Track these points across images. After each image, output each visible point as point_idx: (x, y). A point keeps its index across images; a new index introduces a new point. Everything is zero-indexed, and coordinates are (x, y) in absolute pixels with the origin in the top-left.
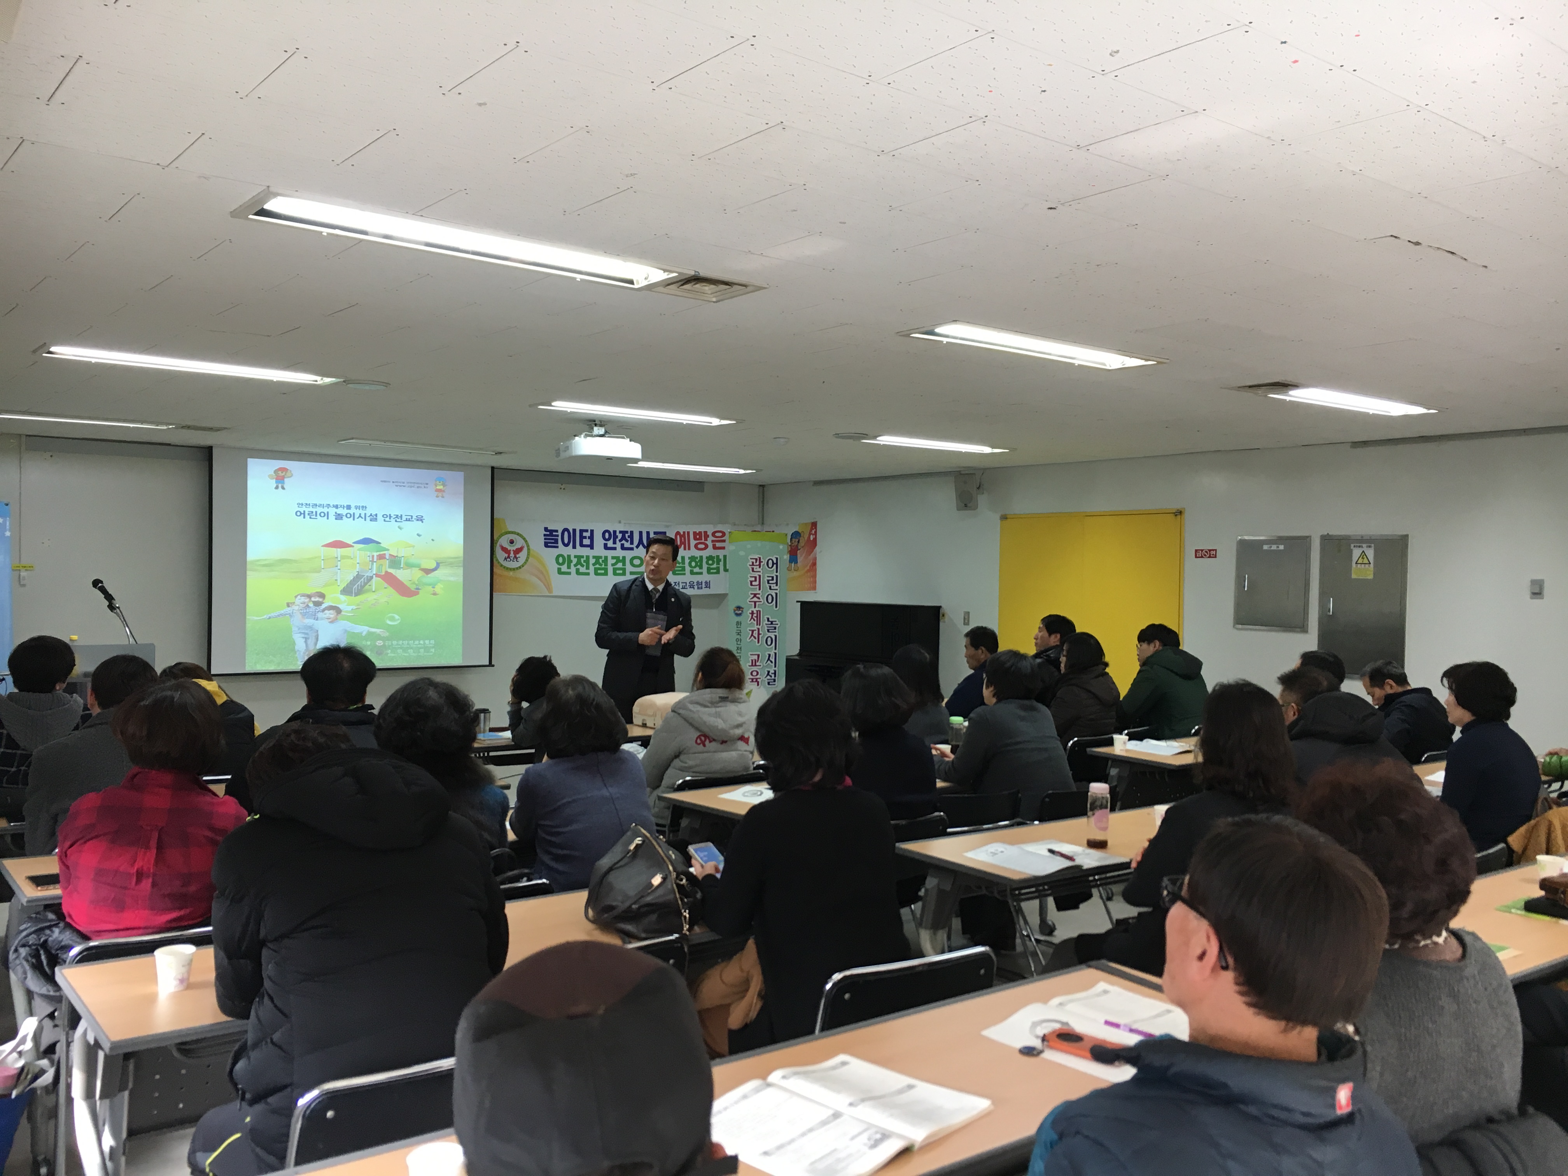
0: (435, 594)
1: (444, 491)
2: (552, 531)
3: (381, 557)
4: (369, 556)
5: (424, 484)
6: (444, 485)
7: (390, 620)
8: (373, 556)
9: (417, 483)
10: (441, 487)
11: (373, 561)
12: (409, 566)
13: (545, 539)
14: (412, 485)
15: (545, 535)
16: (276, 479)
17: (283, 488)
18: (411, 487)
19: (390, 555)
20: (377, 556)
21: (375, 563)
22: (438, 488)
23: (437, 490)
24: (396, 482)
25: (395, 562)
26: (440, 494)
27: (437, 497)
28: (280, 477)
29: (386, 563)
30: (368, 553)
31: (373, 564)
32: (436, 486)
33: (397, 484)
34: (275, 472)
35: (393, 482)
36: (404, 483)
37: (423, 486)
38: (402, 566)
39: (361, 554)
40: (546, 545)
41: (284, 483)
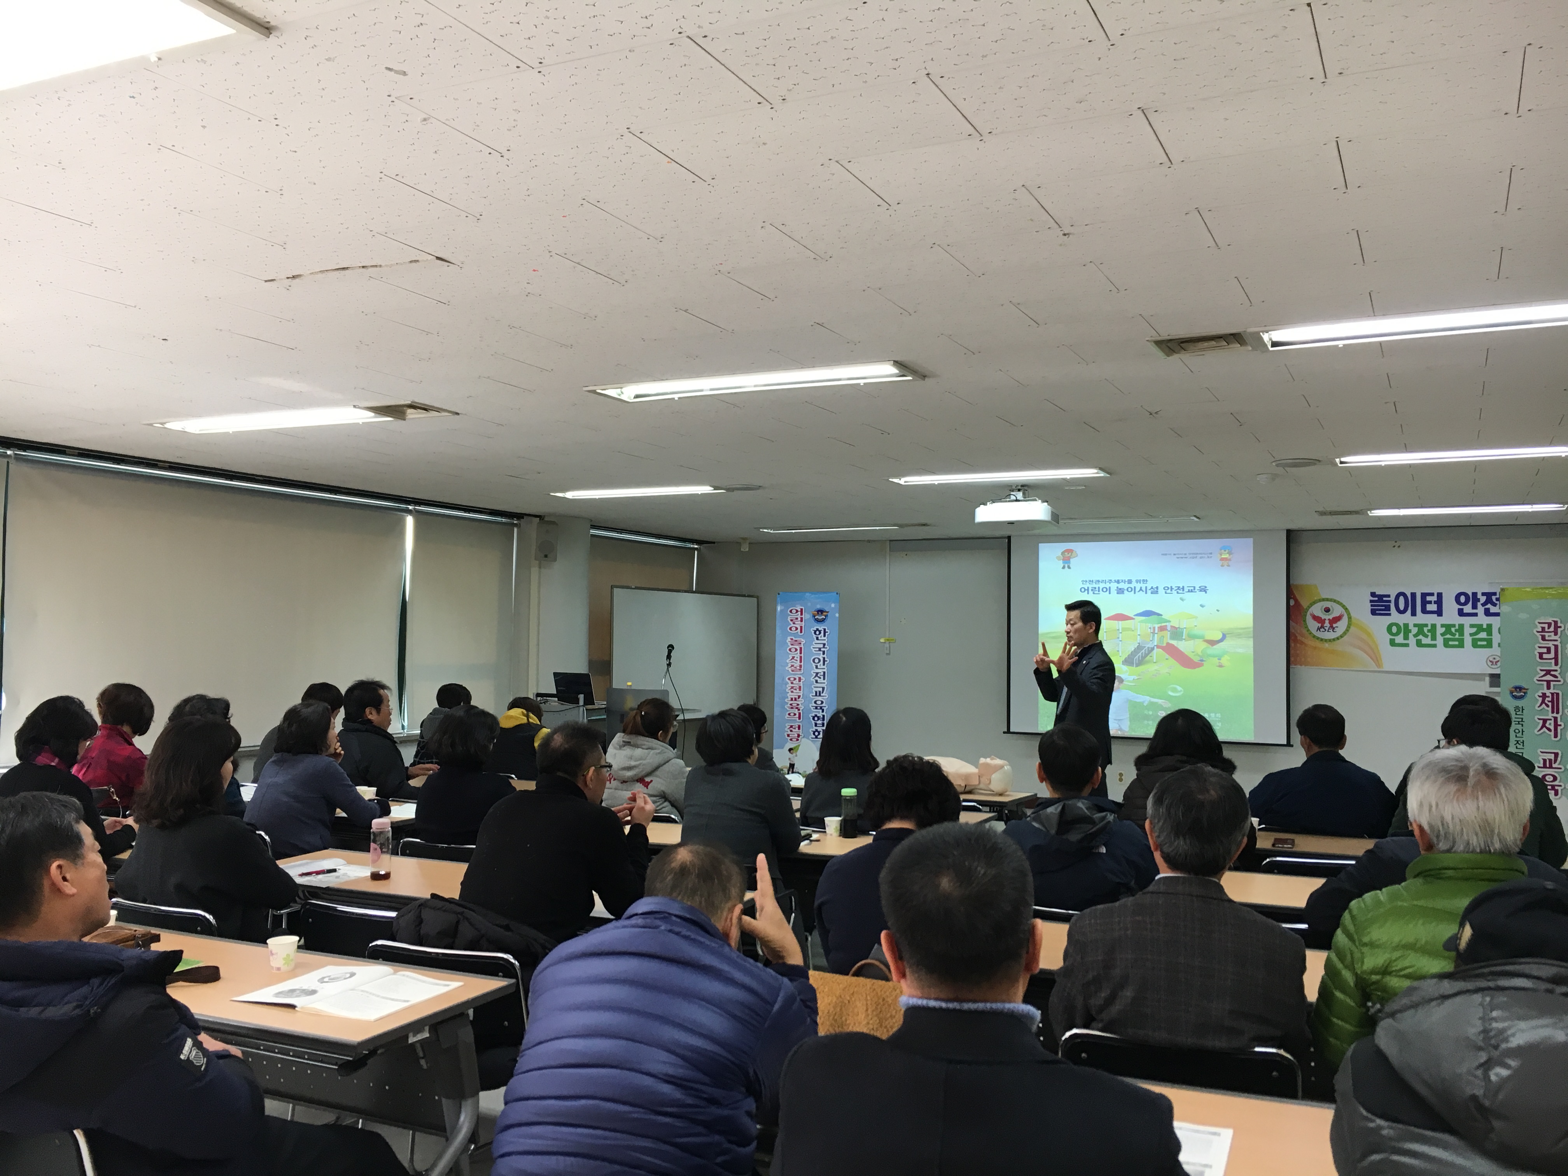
0: (1221, 666)
1: (1230, 560)
2: (1381, 597)
3: (1162, 629)
4: (1150, 628)
5: (1207, 554)
6: (1230, 553)
7: (1173, 691)
8: (1154, 628)
9: (1201, 554)
10: (1227, 556)
11: (1154, 633)
12: (1192, 637)
13: (1372, 606)
14: (1195, 556)
15: (1371, 601)
16: (1063, 560)
17: (1069, 567)
18: (1193, 558)
19: (1172, 626)
20: (1158, 627)
21: (1156, 635)
22: (1223, 557)
23: (1222, 559)
24: (1179, 554)
25: (1177, 633)
26: (1225, 563)
27: (1222, 566)
28: (1067, 558)
29: (1167, 634)
30: (1150, 625)
31: (1154, 636)
32: (1221, 555)
33: (1178, 556)
34: (1063, 553)
35: (1175, 554)
36: (1186, 554)
37: (1206, 556)
38: (1184, 638)
39: (1142, 626)
40: (1373, 612)
41: (1070, 563)
